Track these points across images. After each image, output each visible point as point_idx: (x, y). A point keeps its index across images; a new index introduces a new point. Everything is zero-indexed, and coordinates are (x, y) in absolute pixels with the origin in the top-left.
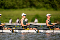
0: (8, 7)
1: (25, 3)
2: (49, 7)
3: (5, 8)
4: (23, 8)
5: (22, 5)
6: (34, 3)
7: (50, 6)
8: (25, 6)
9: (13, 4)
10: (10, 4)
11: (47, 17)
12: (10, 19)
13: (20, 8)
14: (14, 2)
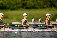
0: (29, 7)
1: (45, 3)
3: (27, 8)
4: (44, 8)
5: (43, 5)
6: (54, 3)
8: (45, 6)
9: (34, 4)
10: (31, 4)
12: (33, 18)
13: (41, 8)
14: (35, 2)
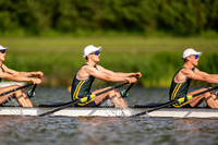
2: (7, 22)
7: (13, 20)
11: (185, 60)
